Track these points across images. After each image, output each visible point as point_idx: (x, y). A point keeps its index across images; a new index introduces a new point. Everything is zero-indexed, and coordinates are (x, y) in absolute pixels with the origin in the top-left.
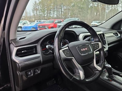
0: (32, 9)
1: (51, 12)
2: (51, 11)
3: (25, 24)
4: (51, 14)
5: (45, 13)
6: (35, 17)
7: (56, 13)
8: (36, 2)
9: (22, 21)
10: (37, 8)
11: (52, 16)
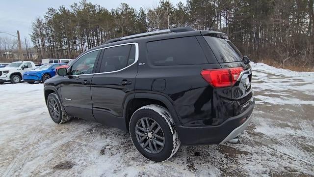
0: (32, 34)
1: (75, 42)
2: (75, 38)
3: (27, 67)
4: (76, 45)
5: (63, 44)
6: (39, 52)
7: (87, 44)
8: (39, 21)
9: (21, 62)
10: (44, 32)
11: (78, 48)
